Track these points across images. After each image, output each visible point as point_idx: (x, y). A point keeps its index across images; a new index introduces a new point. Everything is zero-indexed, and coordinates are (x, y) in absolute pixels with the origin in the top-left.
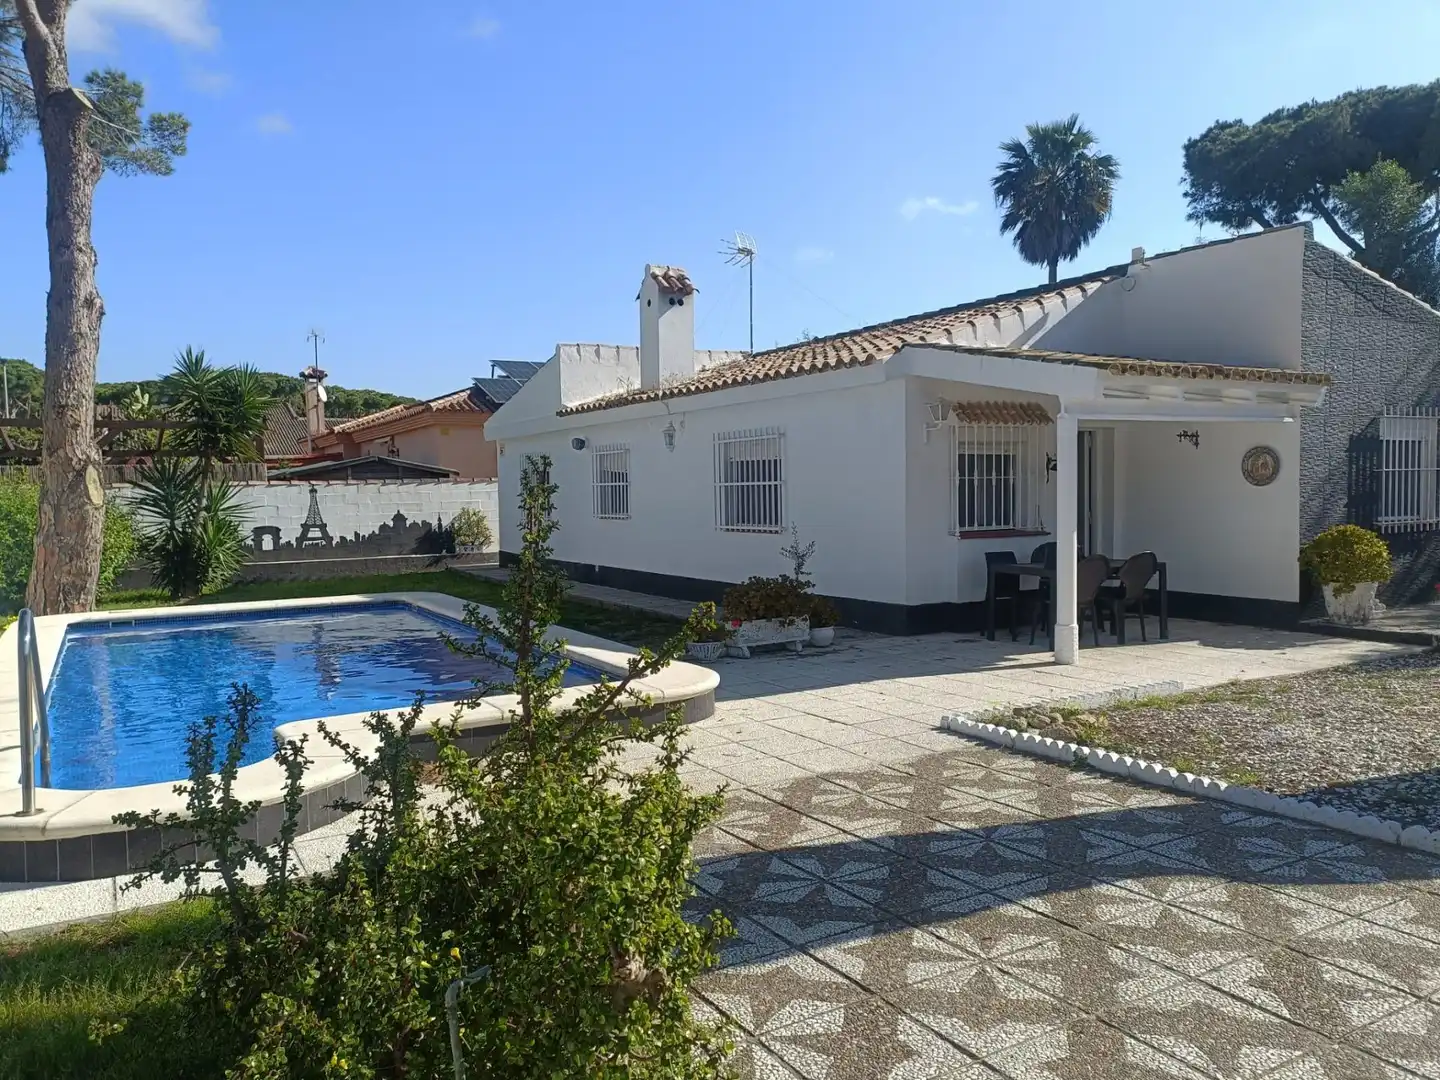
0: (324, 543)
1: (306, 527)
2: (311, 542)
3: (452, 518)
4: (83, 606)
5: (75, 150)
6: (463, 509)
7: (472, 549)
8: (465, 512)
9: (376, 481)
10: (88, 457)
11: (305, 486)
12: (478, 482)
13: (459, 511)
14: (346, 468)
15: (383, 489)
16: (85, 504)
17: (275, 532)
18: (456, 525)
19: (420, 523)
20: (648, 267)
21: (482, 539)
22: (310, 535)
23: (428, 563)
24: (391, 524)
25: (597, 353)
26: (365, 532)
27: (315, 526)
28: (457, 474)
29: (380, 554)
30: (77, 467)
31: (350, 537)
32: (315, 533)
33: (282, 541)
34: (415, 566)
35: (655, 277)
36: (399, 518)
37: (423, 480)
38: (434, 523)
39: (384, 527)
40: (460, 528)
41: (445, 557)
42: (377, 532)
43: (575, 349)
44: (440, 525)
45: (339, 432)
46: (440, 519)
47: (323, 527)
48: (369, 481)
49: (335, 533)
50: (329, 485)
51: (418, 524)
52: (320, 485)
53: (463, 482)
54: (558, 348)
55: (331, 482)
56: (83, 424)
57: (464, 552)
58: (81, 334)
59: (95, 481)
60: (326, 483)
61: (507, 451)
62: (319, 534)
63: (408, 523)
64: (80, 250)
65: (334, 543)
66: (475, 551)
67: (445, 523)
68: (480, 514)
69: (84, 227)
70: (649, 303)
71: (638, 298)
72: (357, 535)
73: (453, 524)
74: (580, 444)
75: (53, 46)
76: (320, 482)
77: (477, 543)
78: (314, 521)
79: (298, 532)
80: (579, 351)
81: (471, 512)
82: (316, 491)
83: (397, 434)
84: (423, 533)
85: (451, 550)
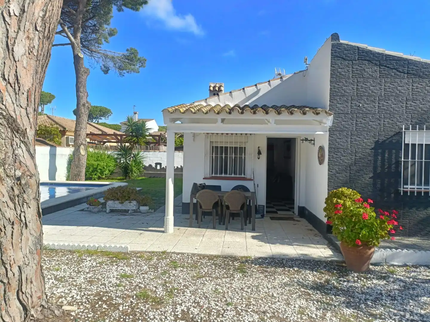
4: (80, 179)
5: (79, 68)
10: (82, 143)
16: (79, 154)
17: (160, 164)
30: (79, 145)
31: (179, 167)
33: (162, 167)
56: (81, 135)
58: (81, 113)
59: (83, 149)
64: (81, 92)
69: (82, 87)
75: (75, 44)
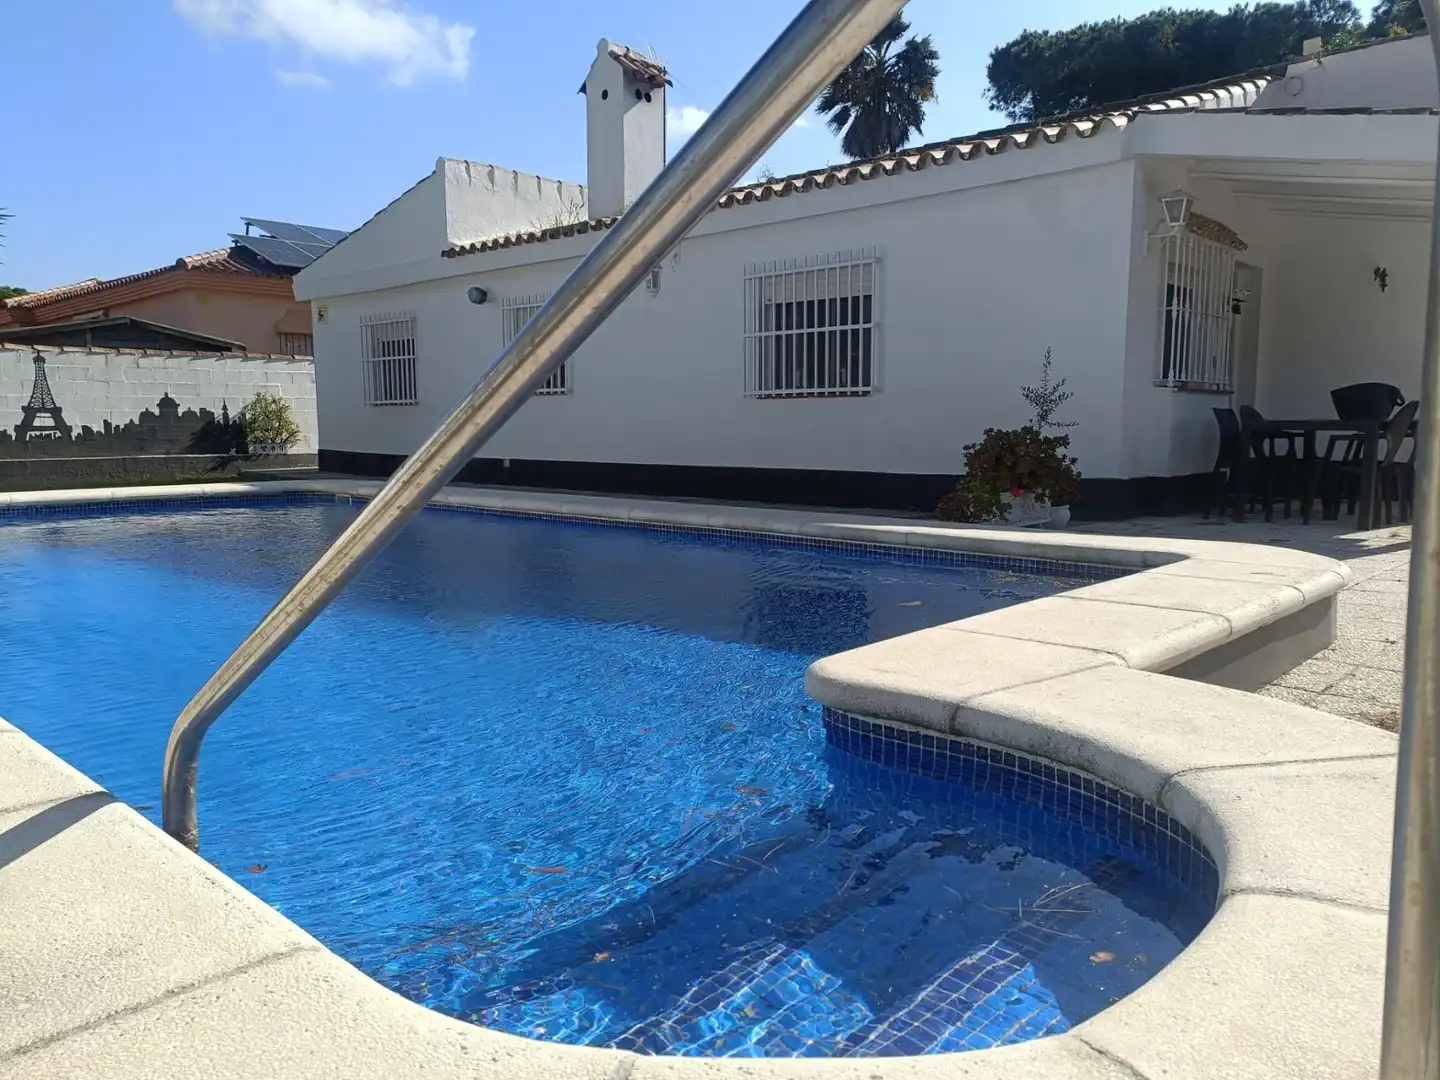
0: (58, 434)
1: (30, 412)
2: (38, 433)
3: (242, 405)
6: (258, 394)
7: (273, 448)
8: (259, 399)
9: (133, 351)
11: (26, 353)
12: (276, 360)
13: (254, 398)
14: (84, 332)
15: (143, 362)
18: (248, 416)
19: (197, 411)
20: (603, 43)
21: (285, 435)
22: (37, 423)
23: (211, 465)
24: (157, 411)
25: (491, 175)
26: (119, 421)
27: (44, 409)
28: (243, 349)
29: (142, 450)
31: (98, 427)
32: (44, 420)
34: (194, 469)
35: (616, 57)
36: (167, 403)
37: (200, 353)
38: (218, 413)
39: (146, 415)
40: (254, 420)
41: (233, 459)
42: (137, 422)
43: (463, 167)
44: (225, 415)
45: (13, 307)
46: (225, 408)
47: (56, 412)
48: (122, 350)
49: (75, 421)
50: (63, 352)
51: (195, 413)
52: (49, 352)
53: (255, 359)
54: (441, 163)
55: (65, 349)
57: (260, 451)
60: (57, 350)
61: (331, 314)
62: (50, 422)
63: (181, 411)
65: (74, 434)
66: (278, 451)
67: (233, 413)
68: (282, 402)
70: (605, 95)
71: (583, 89)
72: (107, 424)
73: (244, 415)
74: (481, 296)
76: (50, 348)
77: (278, 440)
78: (41, 403)
79: (19, 418)
80: (468, 169)
81: (270, 399)
82: (43, 360)
83: (112, 306)
84: (202, 424)
85: (242, 448)
